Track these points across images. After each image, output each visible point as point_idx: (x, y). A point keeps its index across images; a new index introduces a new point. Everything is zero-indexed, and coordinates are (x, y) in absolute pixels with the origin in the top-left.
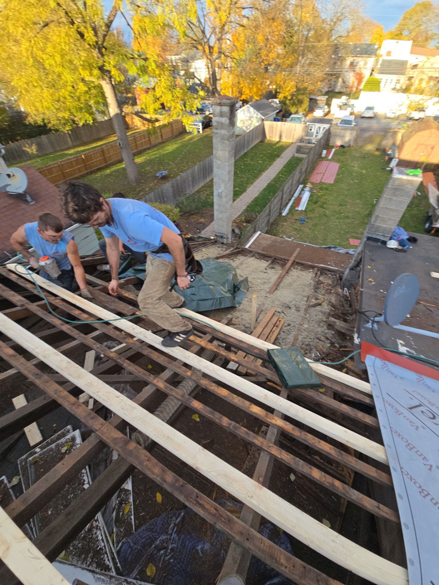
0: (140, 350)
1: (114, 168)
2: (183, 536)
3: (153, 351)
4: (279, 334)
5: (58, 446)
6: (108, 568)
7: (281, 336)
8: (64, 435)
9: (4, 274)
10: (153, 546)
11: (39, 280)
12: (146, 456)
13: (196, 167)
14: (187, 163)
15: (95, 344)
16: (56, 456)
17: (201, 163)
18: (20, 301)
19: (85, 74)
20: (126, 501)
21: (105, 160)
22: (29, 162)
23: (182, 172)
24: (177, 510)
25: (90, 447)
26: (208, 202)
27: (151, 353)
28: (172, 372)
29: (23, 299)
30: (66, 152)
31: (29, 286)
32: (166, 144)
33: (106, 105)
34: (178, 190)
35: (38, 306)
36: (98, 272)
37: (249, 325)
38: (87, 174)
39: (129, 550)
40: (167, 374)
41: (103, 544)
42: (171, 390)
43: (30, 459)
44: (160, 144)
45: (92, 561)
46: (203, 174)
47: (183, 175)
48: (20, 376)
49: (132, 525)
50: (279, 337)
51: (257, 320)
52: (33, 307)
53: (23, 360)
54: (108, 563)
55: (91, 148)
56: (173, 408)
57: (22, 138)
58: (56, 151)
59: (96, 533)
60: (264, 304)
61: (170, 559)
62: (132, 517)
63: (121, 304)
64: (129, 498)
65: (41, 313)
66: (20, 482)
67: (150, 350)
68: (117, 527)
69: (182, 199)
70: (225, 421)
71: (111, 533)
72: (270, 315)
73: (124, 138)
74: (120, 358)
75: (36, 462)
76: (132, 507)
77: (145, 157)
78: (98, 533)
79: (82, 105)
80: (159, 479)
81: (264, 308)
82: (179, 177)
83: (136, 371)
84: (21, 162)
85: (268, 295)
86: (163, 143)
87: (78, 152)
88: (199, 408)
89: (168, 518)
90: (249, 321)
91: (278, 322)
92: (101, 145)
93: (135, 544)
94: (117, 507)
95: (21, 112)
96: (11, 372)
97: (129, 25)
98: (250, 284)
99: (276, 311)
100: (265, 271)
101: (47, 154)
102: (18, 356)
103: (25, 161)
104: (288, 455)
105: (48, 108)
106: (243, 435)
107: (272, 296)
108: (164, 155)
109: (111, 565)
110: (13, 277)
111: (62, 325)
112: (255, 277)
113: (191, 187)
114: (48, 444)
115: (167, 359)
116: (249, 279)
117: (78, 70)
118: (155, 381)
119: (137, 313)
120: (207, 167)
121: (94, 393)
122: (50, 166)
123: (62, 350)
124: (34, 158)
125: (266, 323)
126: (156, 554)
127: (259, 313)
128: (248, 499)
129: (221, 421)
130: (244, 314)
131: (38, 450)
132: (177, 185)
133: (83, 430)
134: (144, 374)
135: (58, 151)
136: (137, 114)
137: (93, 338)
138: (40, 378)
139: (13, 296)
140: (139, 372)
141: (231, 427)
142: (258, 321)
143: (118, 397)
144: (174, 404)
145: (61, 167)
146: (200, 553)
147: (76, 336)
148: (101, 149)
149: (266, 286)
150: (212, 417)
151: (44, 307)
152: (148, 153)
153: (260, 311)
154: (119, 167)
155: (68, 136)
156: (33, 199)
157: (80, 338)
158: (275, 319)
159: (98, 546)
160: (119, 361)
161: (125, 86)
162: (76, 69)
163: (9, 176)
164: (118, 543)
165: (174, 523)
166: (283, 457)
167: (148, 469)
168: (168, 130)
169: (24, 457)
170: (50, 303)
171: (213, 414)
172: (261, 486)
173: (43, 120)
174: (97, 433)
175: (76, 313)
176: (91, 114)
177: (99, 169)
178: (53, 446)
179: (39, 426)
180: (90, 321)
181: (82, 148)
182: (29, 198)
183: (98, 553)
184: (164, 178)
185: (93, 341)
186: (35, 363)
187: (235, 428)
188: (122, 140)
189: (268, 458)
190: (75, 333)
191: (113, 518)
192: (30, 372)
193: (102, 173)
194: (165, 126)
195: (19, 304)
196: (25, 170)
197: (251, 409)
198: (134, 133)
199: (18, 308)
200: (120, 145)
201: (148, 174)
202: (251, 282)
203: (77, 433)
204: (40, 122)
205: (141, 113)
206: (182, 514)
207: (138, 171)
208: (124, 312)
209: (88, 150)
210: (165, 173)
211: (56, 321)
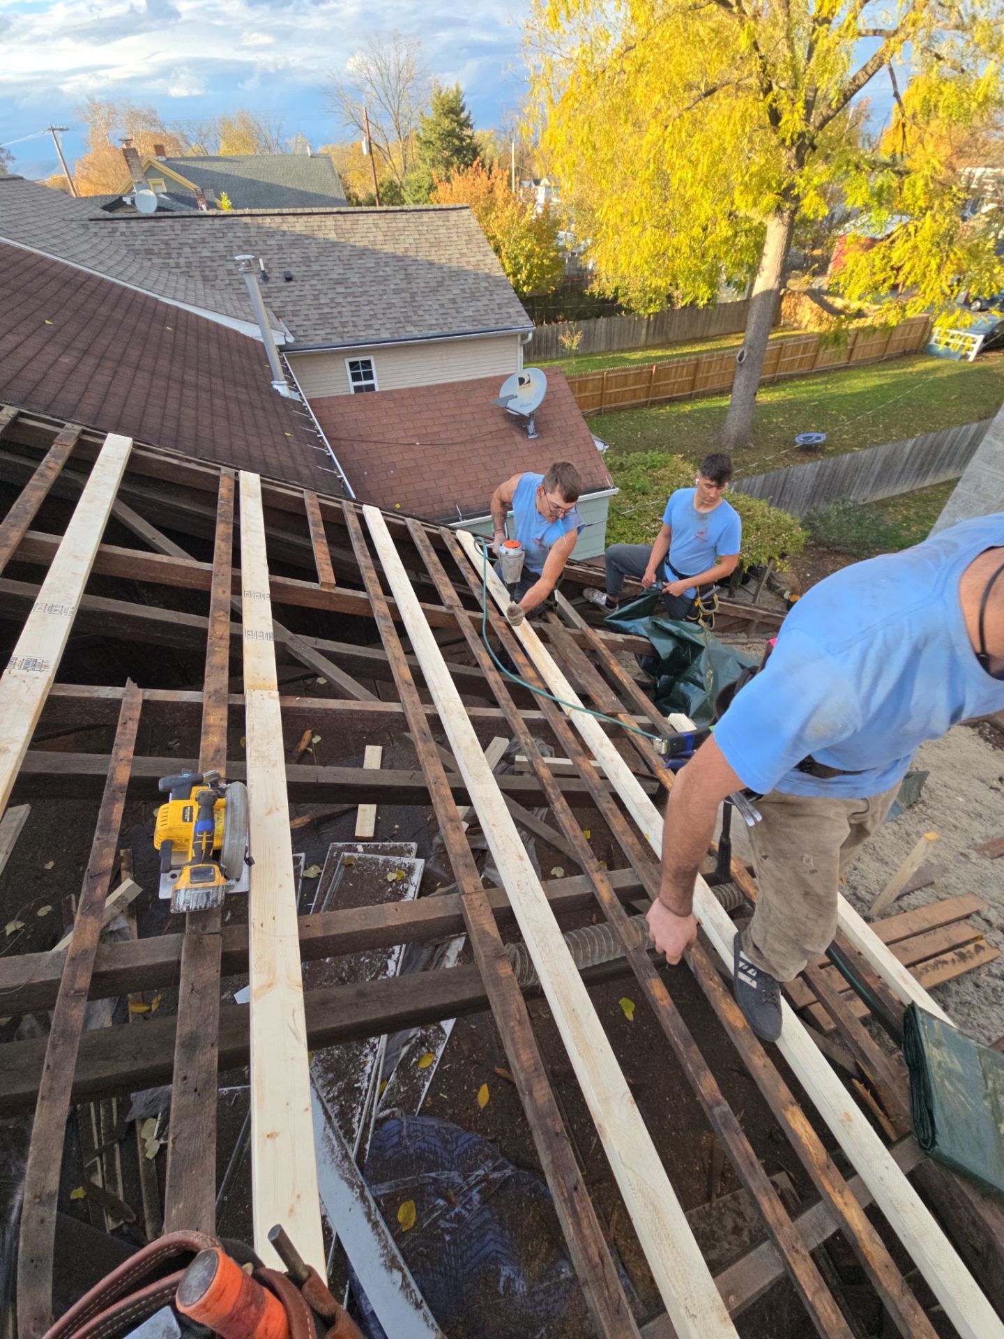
0: (595, 794)
1: (704, 404)
2: (487, 1215)
3: (619, 813)
4: (958, 980)
5: (387, 862)
6: (349, 1133)
7: (962, 989)
8: (400, 852)
9: (448, 544)
10: (433, 1174)
11: (490, 575)
12: (519, 1011)
13: (910, 443)
14: (887, 428)
15: (524, 733)
16: (377, 878)
17: (932, 435)
18: (451, 597)
19: (743, 205)
20: (432, 1047)
21: (693, 384)
22: (556, 363)
23: (860, 445)
24: (503, 1154)
25: (441, 915)
26: (898, 536)
27: (615, 816)
28: (636, 883)
29: (456, 597)
30: (626, 355)
31: (472, 579)
32: (854, 373)
33: (754, 270)
34: (829, 487)
35: (470, 618)
36: (581, 601)
37: (868, 897)
38: (645, 405)
39: (395, 1139)
40: (624, 878)
41: (366, 1084)
42: (620, 918)
43: (346, 854)
44: (838, 369)
45: (338, 1097)
46: (922, 464)
47: (864, 454)
48: (401, 721)
49: (419, 1097)
50: (953, 987)
51: (899, 898)
52: (464, 617)
53: (416, 697)
54: (355, 1126)
55: (677, 355)
56: (600, 956)
57: (567, 318)
58: (610, 351)
59: (366, 1056)
60: (945, 870)
61: (446, 1231)
62: (427, 1084)
63: (598, 681)
64: (437, 1046)
65: (469, 632)
66: (317, 878)
67: (614, 806)
68: (398, 1077)
69: (832, 509)
70: (708, 1085)
71: (385, 1079)
72: (950, 910)
73: (758, 346)
74: (554, 787)
75: (350, 865)
76: (435, 1066)
77: (783, 393)
78: (370, 1058)
79: (703, 268)
80: (522, 1077)
81: (940, 881)
82: (848, 457)
83: (571, 833)
84: (545, 361)
85: (973, 855)
86: (846, 368)
87: (647, 359)
88: (660, 1002)
89: (481, 1151)
90: (874, 887)
91: (971, 947)
92: (700, 352)
93: (409, 1136)
94: (413, 1041)
95: (586, 269)
96: (394, 707)
97: (896, 95)
98: (925, 795)
99: (978, 913)
100: (996, 784)
101: (592, 354)
102: (414, 688)
103: (552, 360)
104: (834, 1311)
105: (636, 268)
106: (739, 1160)
107: (986, 863)
108: (833, 398)
109: (358, 1134)
110: (457, 555)
111: (490, 669)
112: (953, 783)
113: (869, 489)
114: (376, 851)
115: (638, 847)
116: (929, 781)
117: (731, 195)
118: (597, 877)
119: (621, 716)
120: (944, 448)
121: (487, 823)
122: (587, 375)
123: (472, 713)
124: (569, 357)
125: (926, 925)
126: (429, 1195)
127: (917, 884)
128: (683, 1311)
129: (698, 1075)
130: (866, 858)
131: (360, 848)
132: (834, 473)
133: (430, 866)
134: (583, 849)
135: (614, 352)
136: (816, 295)
137: (526, 721)
138: (425, 742)
139: (446, 586)
140: (575, 837)
141: (717, 1111)
142: (905, 902)
143: (521, 858)
144: (605, 949)
145: (604, 383)
146: (502, 1284)
147: (502, 702)
148: (698, 360)
149: (976, 824)
150: (682, 1048)
151: (476, 623)
152: (796, 387)
153: (923, 881)
154: (715, 404)
155: (645, 324)
156: (537, 430)
157: (506, 708)
158: (963, 932)
159: (358, 1081)
160: (550, 790)
161: (817, 231)
162: (729, 191)
163: (521, 381)
164: (386, 1106)
165: (486, 1175)
166: (818, 1304)
167: (513, 1040)
168: (877, 339)
169: (340, 845)
170: (488, 621)
171: (687, 1046)
172: (726, 1313)
173: (617, 289)
174: (463, 897)
175: (518, 659)
176: (713, 285)
177: (671, 401)
178: (381, 858)
179: (378, 813)
180: (534, 687)
181: (660, 353)
182: (531, 428)
183: (352, 1092)
184: (809, 450)
185: (524, 726)
186: (429, 712)
187: (726, 1124)
188: (751, 347)
189: (778, 1271)
190: (502, 695)
191: (398, 1056)
192: (418, 722)
193: (674, 409)
194: (872, 330)
195: (447, 602)
196: (550, 374)
197: (789, 1115)
198: (784, 337)
199: (443, 609)
200: (740, 359)
201: (772, 431)
202: (931, 791)
203: (420, 864)
204: (609, 294)
205: (827, 293)
206: (508, 1172)
207: (753, 422)
208: (599, 702)
209: (668, 357)
210: (819, 437)
211: (485, 660)
